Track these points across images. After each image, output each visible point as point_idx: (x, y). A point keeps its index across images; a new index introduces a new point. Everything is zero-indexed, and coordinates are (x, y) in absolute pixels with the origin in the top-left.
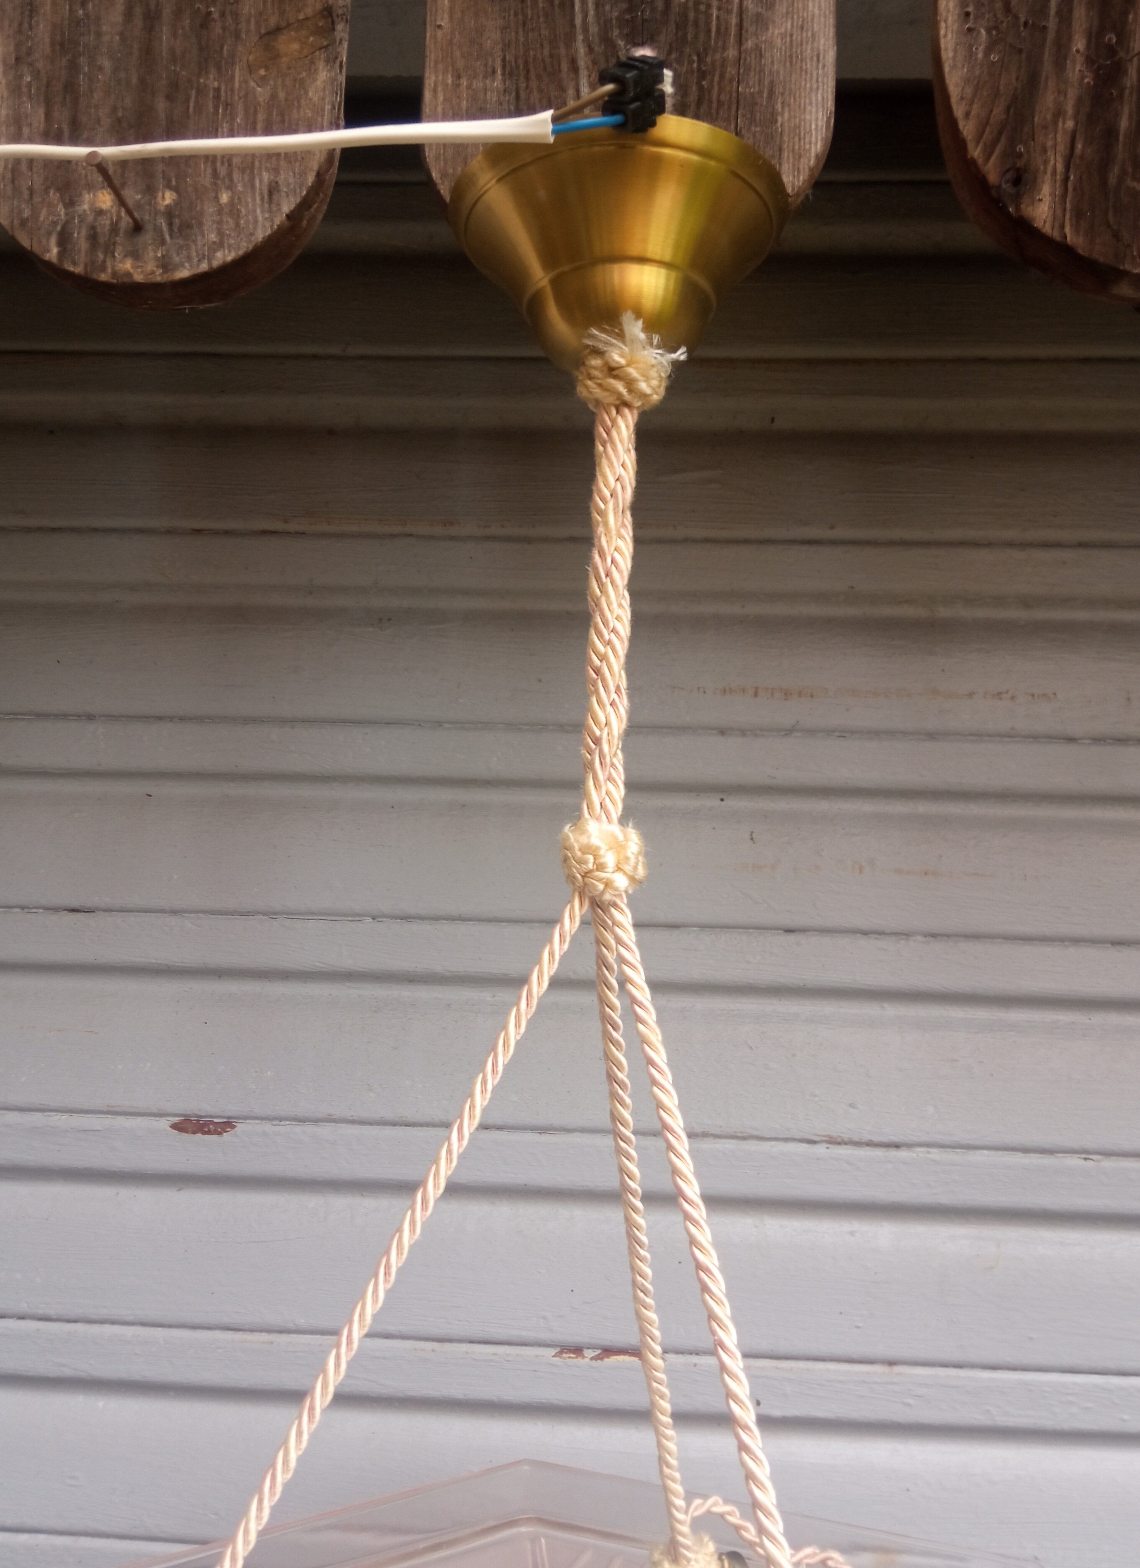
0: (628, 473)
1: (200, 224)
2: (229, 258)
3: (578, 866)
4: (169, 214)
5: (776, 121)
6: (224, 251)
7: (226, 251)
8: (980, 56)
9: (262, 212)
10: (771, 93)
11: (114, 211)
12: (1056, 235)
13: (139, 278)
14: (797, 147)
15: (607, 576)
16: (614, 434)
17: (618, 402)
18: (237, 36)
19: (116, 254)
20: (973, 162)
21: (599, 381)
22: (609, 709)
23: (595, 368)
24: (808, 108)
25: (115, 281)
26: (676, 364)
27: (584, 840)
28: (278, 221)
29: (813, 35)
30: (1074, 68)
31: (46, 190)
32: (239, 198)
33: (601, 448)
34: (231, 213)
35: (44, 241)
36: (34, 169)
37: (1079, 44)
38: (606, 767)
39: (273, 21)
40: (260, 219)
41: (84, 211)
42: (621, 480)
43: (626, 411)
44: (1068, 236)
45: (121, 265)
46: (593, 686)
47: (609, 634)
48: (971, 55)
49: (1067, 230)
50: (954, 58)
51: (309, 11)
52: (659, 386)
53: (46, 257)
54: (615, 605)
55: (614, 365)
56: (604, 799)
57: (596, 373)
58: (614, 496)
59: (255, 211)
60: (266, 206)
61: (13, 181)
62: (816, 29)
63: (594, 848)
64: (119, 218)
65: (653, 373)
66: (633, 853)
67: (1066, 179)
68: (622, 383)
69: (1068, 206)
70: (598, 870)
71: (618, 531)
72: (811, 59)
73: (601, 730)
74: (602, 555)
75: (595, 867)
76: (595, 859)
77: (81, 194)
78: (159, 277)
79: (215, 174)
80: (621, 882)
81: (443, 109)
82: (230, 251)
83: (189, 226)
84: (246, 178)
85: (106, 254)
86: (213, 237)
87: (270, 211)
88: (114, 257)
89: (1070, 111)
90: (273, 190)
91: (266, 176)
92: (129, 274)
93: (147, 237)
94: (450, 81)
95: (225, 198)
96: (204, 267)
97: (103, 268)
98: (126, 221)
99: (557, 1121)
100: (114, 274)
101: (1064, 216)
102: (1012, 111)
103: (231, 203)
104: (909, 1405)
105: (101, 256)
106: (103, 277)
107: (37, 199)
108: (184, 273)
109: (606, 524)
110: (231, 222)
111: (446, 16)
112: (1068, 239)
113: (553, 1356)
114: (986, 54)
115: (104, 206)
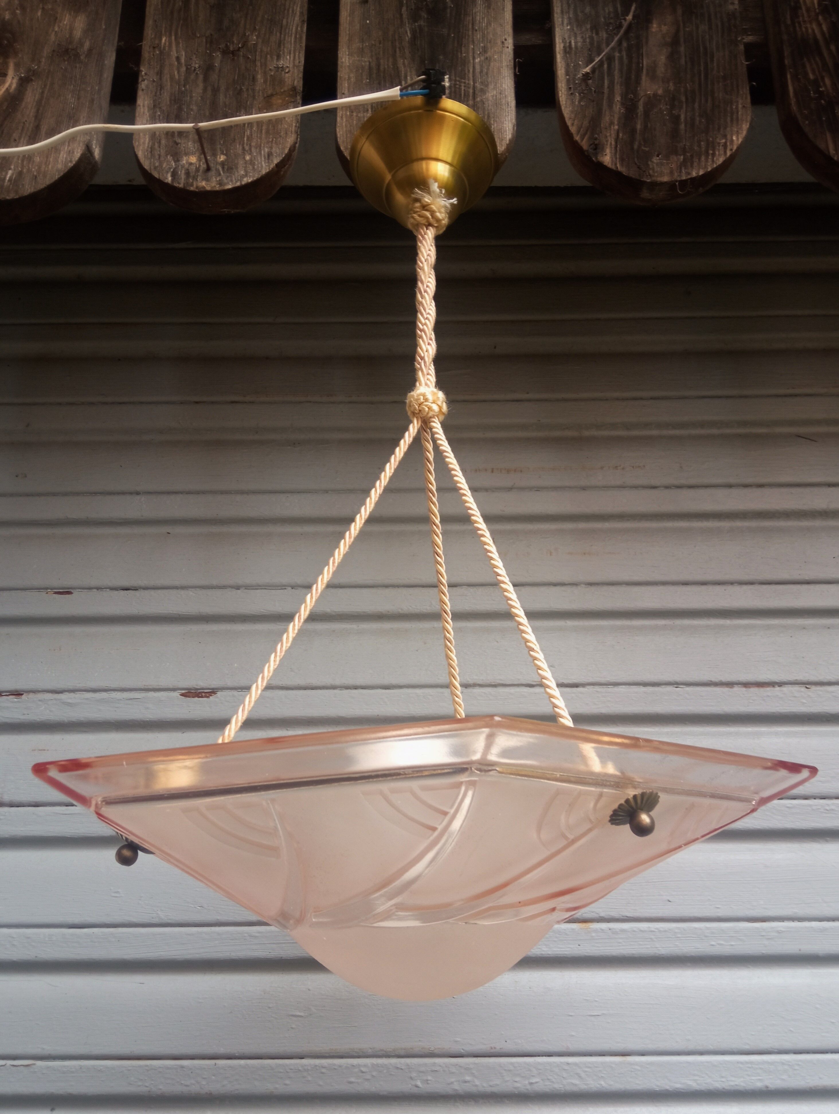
1: (237, 168)
4: (223, 164)
7: (248, 178)
8: (577, 103)
9: (265, 163)
10: (489, 116)
11: (197, 163)
12: (613, 167)
13: (208, 188)
14: (501, 136)
15: (424, 292)
16: (426, 236)
17: (427, 224)
18: (254, 97)
20: (576, 142)
21: (419, 214)
24: (505, 122)
25: (197, 190)
26: (452, 204)
28: (272, 166)
29: (505, 96)
30: (616, 107)
31: (167, 155)
32: (255, 158)
33: (420, 244)
34: (251, 164)
35: (165, 175)
36: (161, 147)
37: (618, 98)
38: (426, 369)
39: (270, 92)
40: (264, 165)
41: (184, 164)
43: (431, 228)
44: (619, 167)
45: (200, 184)
48: (573, 103)
49: (618, 165)
50: (566, 104)
51: (286, 89)
52: (446, 217)
53: (166, 181)
54: (428, 302)
57: (417, 210)
58: (427, 261)
59: (261, 163)
60: (267, 161)
61: (151, 152)
62: (506, 94)
64: (200, 166)
65: (443, 210)
66: (441, 399)
67: (616, 147)
68: (429, 212)
69: (618, 156)
71: (428, 275)
72: (505, 105)
74: (422, 283)
77: (182, 157)
78: (218, 188)
79: (243, 149)
81: (346, 124)
82: (250, 178)
83: (232, 169)
84: (258, 150)
85: (193, 180)
86: (242, 172)
87: (268, 162)
88: (197, 180)
89: (616, 123)
90: (270, 155)
91: (266, 150)
92: (204, 187)
93: (213, 173)
94: (348, 113)
95: (248, 158)
96: (238, 184)
97: (192, 185)
98: (204, 166)
100: (197, 187)
101: (616, 160)
102: (591, 122)
103: (251, 160)
106: (192, 189)
107: (162, 159)
108: (229, 186)
109: (423, 272)
110: (251, 167)
111: (346, 90)
112: (619, 169)
114: (579, 102)
115: (193, 162)
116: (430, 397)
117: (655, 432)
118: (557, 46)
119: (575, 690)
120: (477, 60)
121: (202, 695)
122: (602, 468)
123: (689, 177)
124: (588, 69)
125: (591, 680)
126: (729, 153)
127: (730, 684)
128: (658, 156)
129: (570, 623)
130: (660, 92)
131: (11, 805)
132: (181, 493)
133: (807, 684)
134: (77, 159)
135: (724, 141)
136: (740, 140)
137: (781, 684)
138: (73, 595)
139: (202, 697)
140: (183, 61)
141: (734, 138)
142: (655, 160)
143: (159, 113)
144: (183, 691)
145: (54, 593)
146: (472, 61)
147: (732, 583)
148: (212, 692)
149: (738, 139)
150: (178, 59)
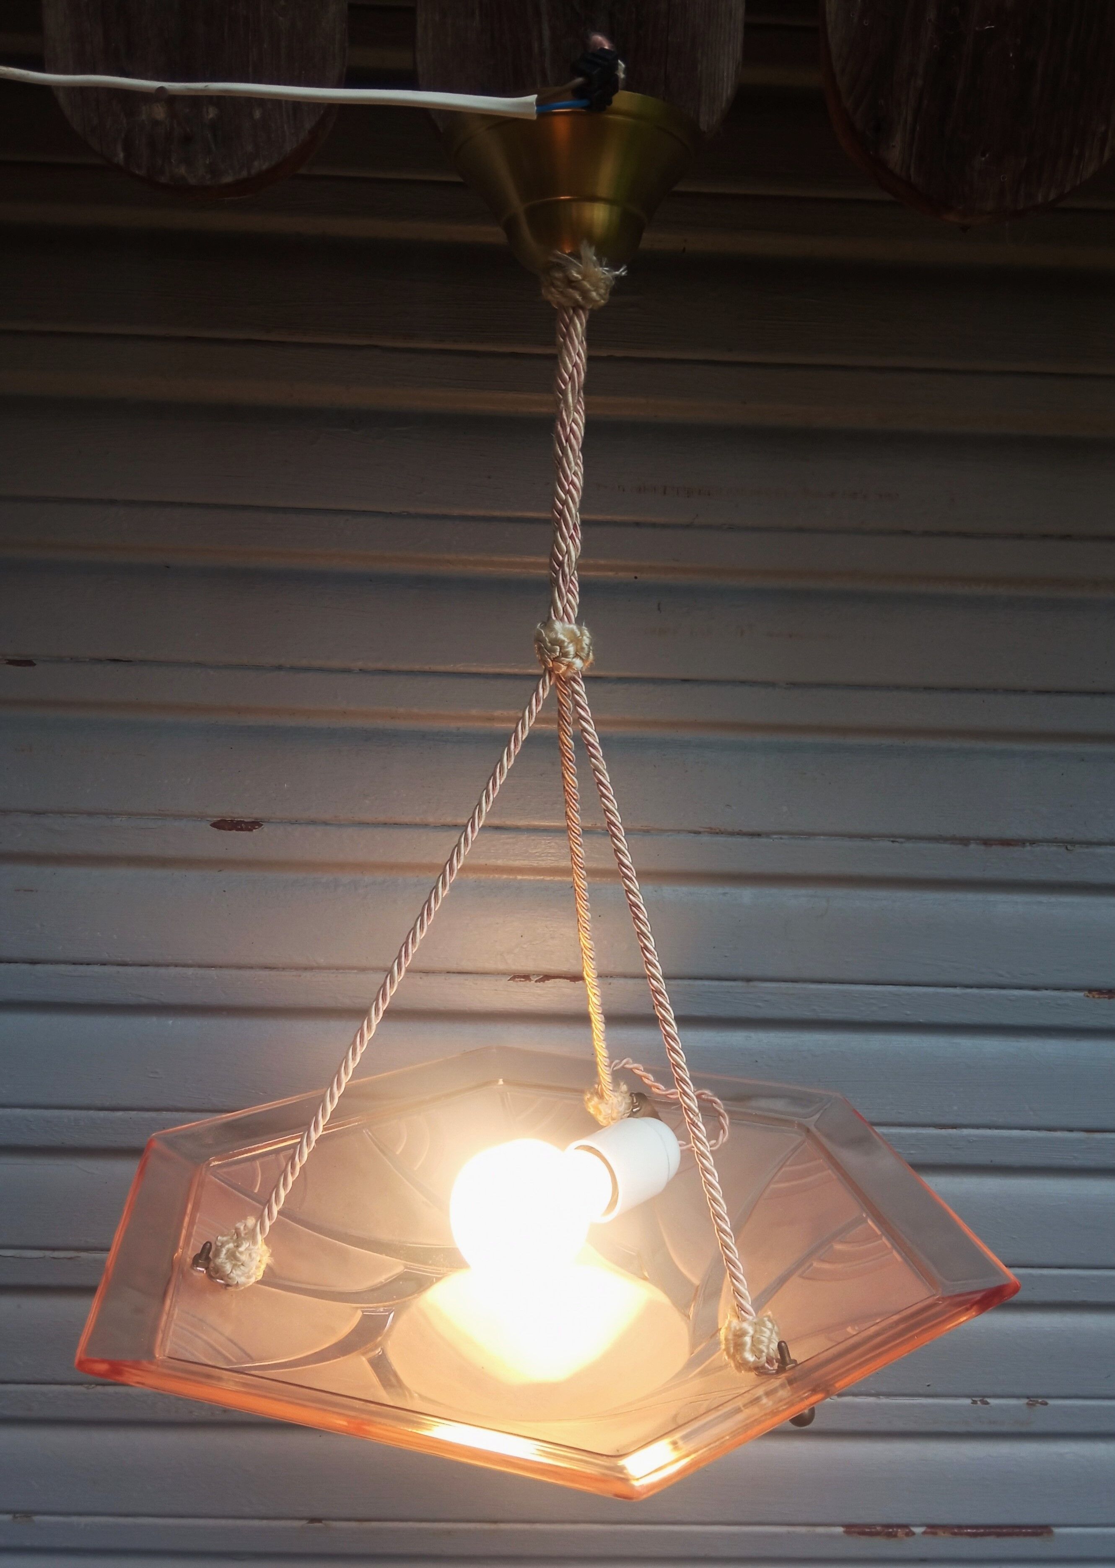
0: (581, 360)
1: (239, 137)
2: (265, 167)
3: (549, 654)
4: (213, 126)
5: (697, 68)
6: (260, 162)
9: (289, 128)
10: (693, 42)
11: (167, 122)
12: (903, 174)
13: (192, 181)
14: (712, 92)
15: (566, 441)
16: (572, 328)
17: (575, 306)
19: (172, 161)
21: (561, 290)
22: (569, 541)
23: (557, 279)
25: (172, 183)
27: (553, 635)
28: (302, 137)
34: (264, 129)
35: (112, 146)
38: (567, 583)
40: (288, 134)
41: (143, 123)
42: (576, 367)
43: (580, 312)
45: (177, 170)
46: (557, 524)
47: (569, 486)
49: (912, 170)
52: (605, 294)
53: (115, 160)
55: (573, 279)
56: (566, 605)
57: (559, 283)
59: (283, 127)
60: (292, 123)
63: (560, 641)
65: (602, 284)
66: (587, 645)
67: (914, 129)
68: (578, 292)
69: (914, 150)
70: (563, 657)
71: (575, 407)
73: (563, 556)
74: (563, 425)
75: (561, 654)
76: (561, 649)
78: (208, 181)
80: (578, 664)
82: (264, 161)
83: (231, 138)
85: (163, 159)
87: (295, 127)
88: (170, 162)
92: (184, 178)
93: (197, 147)
96: (244, 174)
98: (178, 132)
100: (172, 177)
102: (876, 69)
104: (759, 1007)
105: (160, 161)
106: (163, 179)
108: (228, 179)
109: (566, 401)
110: (264, 136)
113: (508, 980)
114: (860, 18)
121: (241, 827)
122: (832, 494)
127: (965, 841)
133: (1068, 843)
137: (1033, 842)
142: (978, 162)
144: (215, 820)
145: (7, 663)
147: (995, 690)
148: (255, 823)
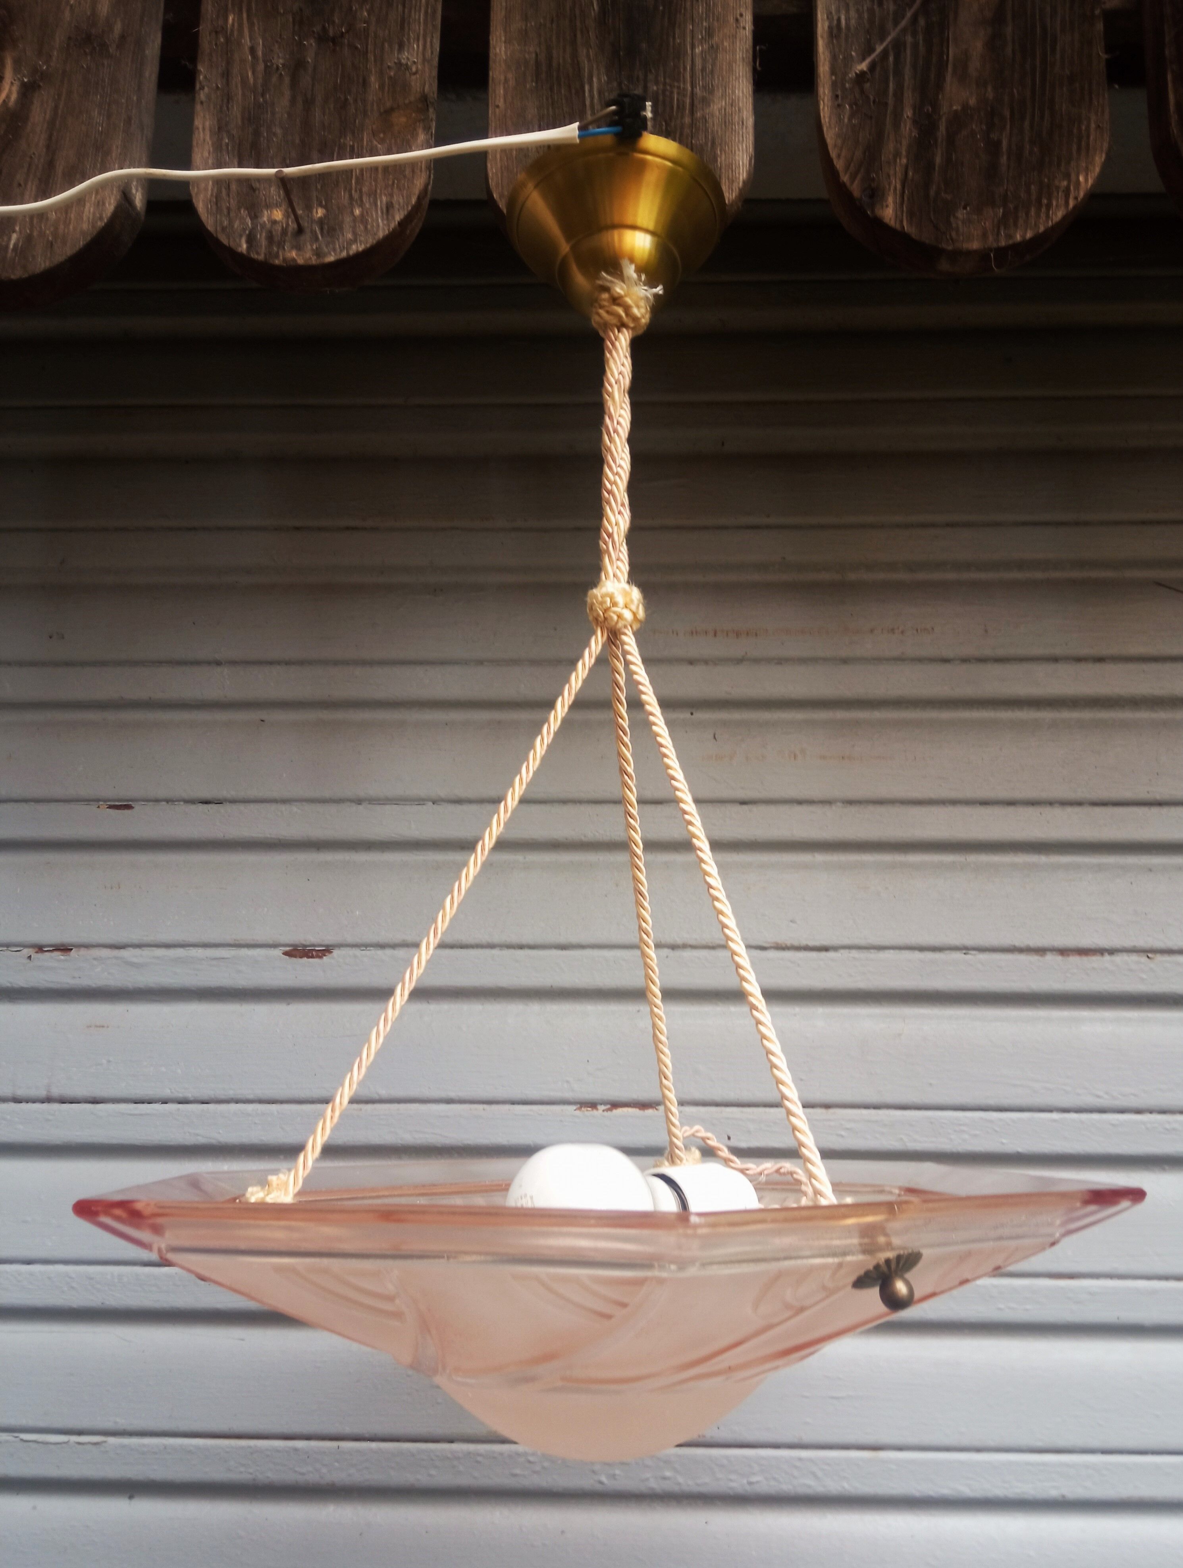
0: (627, 369)
1: (341, 229)
2: (360, 249)
3: (600, 606)
4: (321, 222)
5: (717, 161)
6: (357, 245)
7: (359, 245)
8: (846, 120)
9: (382, 220)
10: (713, 143)
11: (284, 221)
12: (898, 227)
13: (301, 261)
14: (730, 176)
15: (614, 431)
16: (617, 344)
17: (619, 324)
18: (365, 113)
19: (286, 248)
20: (844, 184)
21: (606, 309)
22: (618, 514)
23: (604, 300)
24: (738, 152)
25: (285, 265)
26: (656, 296)
27: (603, 592)
28: (392, 226)
29: (739, 110)
30: (906, 128)
31: (239, 209)
32: (367, 212)
33: (608, 355)
34: (362, 222)
35: (237, 240)
36: (231, 196)
37: (908, 112)
38: (616, 551)
39: (388, 104)
40: (381, 224)
41: (265, 222)
42: (622, 373)
43: (625, 330)
45: (289, 254)
46: (606, 502)
47: (616, 468)
48: (840, 120)
49: (905, 223)
50: (829, 122)
51: (412, 99)
52: (647, 313)
53: (239, 250)
54: (620, 449)
55: (616, 295)
56: (615, 571)
57: (606, 303)
58: (618, 383)
59: (378, 220)
60: (385, 217)
61: (217, 204)
62: (741, 106)
63: (610, 596)
64: (288, 224)
65: (642, 303)
66: (636, 600)
67: (903, 193)
68: (622, 308)
69: (905, 209)
70: (612, 606)
71: (621, 404)
72: (738, 124)
73: (612, 528)
74: (611, 418)
76: (610, 599)
77: (262, 211)
78: (314, 261)
79: (351, 197)
80: (628, 615)
81: (501, 157)
82: (361, 244)
83: (334, 230)
84: (372, 199)
85: (278, 248)
86: (350, 236)
87: (388, 219)
88: (284, 249)
89: (904, 153)
90: (389, 207)
91: (384, 198)
92: (294, 260)
93: (307, 236)
95: (357, 212)
96: (344, 254)
97: (277, 256)
98: (293, 226)
99: (574, 939)
100: (284, 260)
101: (902, 216)
102: (867, 154)
103: (362, 215)
105: (275, 249)
106: (277, 262)
107: (232, 214)
108: (331, 258)
109: (613, 401)
110: (362, 227)
111: (502, 100)
112: (906, 228)
113: (575, 1110)
114: (850, 120)
115: (277, 219)
116: (620, 600)
117: (951, 576)
118: (820, 25)
119: (823, 954)
120: (698, 50)
121: (313, 955)
122: (872, 631)
123: (1011, 242)
124: (863, 66)
125: (846, 942)
126: (1072, 203)
127: (1041, 951)
128: (965, 208)
129: (820, 858)
130: (972, 102)
131: (63, 1101)
132: (279, 663)
133: (1149, 952)
134: (109, 214)
135: (1065, 183)
136: (1090, 182)
137: (1112, 952)
138: (134, 810)
139: (312, 957)
140: (260, 53)
141: (1081, 179)
142: (961, 214)
143: (227, 141)
144: (288, 949)
145: (107, 808)
146: (689, 51)
147: (1051, 803)
148: (326, 951)
149: (1086, 180)
150: (253, 50)
